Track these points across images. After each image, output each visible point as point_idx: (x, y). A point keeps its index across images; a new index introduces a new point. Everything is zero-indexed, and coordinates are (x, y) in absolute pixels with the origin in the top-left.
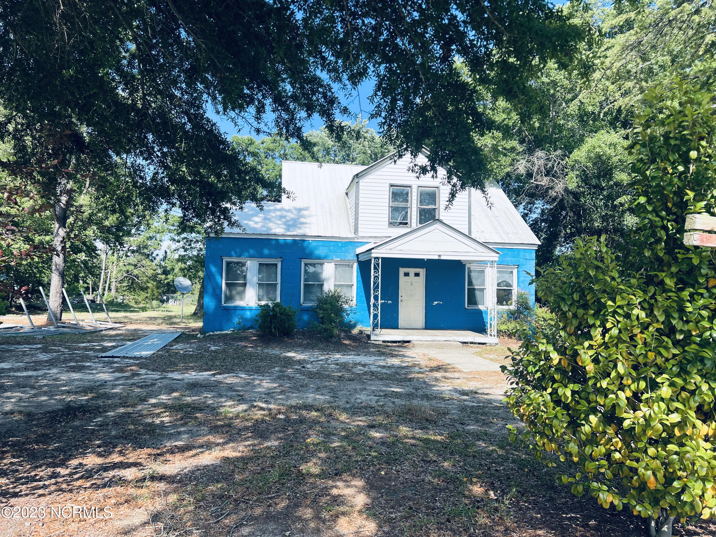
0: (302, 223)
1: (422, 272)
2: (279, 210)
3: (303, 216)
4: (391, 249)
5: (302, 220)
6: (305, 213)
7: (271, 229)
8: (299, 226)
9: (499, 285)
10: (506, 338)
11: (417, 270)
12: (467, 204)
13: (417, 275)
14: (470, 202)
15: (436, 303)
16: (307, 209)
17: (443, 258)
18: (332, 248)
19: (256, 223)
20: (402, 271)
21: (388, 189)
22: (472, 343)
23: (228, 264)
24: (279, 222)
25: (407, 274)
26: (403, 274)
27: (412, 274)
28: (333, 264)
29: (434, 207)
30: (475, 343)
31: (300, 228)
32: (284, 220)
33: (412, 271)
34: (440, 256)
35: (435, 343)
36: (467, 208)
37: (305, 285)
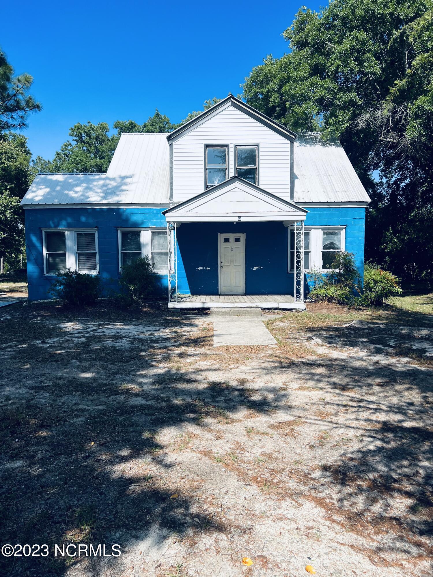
0: (123, 191)
1: (242, 236)
2: (103, 179)
3: (125, 184)
4: (186, 212)
5: (124, 187)
6: (128, 180)
7: (88, 198)
8: (118, 193)
9: (325, 247)
10: (326, 303)
11: (238, 235)
12: (289, 162)
13: (237, 240)
14: (292, 159)
15: (256, 268)
16: (131, 177)
17: (243, 219)
18: (147, 215)
19: (76, 192)
20: (221, 237)
21: (203, 150)
22: (276, 309)
23: (48, 235)
24: (99, 191)
25: (227, 240)
26: (222, 240)
27: (232, 240)
28: (150, 231)
29: (253, 167)
30: (280, 309)
31: (118, 195)
32: (105, 188)
33: (232, 236)
34: (240, 217)
35: (236, 309)
36: (289, 166)
37: (124, 254)
